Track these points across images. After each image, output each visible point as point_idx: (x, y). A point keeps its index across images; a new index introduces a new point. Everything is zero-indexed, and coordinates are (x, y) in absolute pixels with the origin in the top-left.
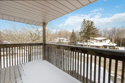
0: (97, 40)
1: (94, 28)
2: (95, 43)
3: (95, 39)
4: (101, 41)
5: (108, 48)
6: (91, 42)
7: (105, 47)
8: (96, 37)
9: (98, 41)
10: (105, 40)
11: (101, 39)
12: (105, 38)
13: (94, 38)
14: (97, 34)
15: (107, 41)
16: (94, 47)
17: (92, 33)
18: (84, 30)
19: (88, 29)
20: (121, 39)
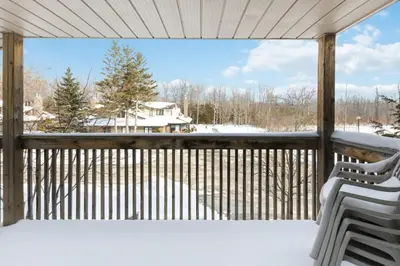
0: (152, 109)
1: (145, 73)
2: (148, 118)
3: (148, 108)
4: (161, 112)
5: (177, 128)
6: (139, 117)
7: (172, 127)
8: (149, 100)
9: (154, 113)
10: (170, 107)
11: (160, 107)
12: (171, 104)
13: (147, 104)
14: (154, 91)
15: (173, 110)
16: (146, 132)
17: (142, 89)
18: (115, 76)
19: (128, 74)
20: (196, 105)
